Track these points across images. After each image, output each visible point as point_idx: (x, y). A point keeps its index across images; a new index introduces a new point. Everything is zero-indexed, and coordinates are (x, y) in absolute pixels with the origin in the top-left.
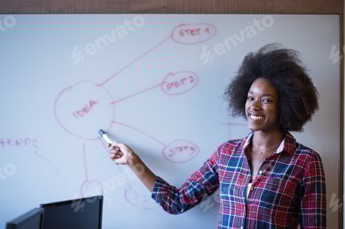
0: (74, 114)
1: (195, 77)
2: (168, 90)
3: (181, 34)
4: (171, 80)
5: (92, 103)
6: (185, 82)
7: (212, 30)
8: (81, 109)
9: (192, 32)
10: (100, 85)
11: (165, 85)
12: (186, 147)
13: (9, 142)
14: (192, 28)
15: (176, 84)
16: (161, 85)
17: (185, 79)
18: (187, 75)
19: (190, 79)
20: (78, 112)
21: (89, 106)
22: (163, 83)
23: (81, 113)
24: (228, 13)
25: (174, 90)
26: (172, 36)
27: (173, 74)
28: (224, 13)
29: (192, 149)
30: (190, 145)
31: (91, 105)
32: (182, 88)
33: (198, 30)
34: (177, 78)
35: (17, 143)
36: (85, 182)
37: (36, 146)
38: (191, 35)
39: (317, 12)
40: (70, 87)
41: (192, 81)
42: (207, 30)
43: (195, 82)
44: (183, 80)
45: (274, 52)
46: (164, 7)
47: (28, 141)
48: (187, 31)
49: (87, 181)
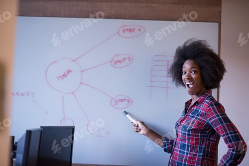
0: (57, 78)
1: (131, 58)
2: (115, 65)
3: (124, 31)
4: (116, 59)
5: (69, 72)
6: (125, 60)
7: (142, 30)
8: (62, 75)
9: (130, 30)
10: (74, 61)
11: (113, 62)
12: (124, 100)
13: (17, 93)
14: (130, 28)
15: (120, 62)
16: (111, 61)
17: (125, 59)
18: (126, 56)
19: (129, 59)
20: (60, 77)
21: (67, 73)
22: (112, 60)
23: (62, 77)
24: (152, 20)
25: (118, 65)
26: (118, 32)
27: (118, 56)
28: (150, 20)
29: (128, 101)
30: (127, 98)
31: (68, 73)
32: (123, 64)
33: (134, 29)
34: (121, 58)
35: (22, 94)
36: (63, 119)
37: (34, 97)
38: (129, 32)
39: (205, 21)
40: (56, 62)
41: (129, 60)
42: (139, 29)
43: (131, 61)
44: (124, 59)
45: (193, 43)
46: (114, 15)
47: (29, 94)
48: (127, 30)
49: (64, 118)
